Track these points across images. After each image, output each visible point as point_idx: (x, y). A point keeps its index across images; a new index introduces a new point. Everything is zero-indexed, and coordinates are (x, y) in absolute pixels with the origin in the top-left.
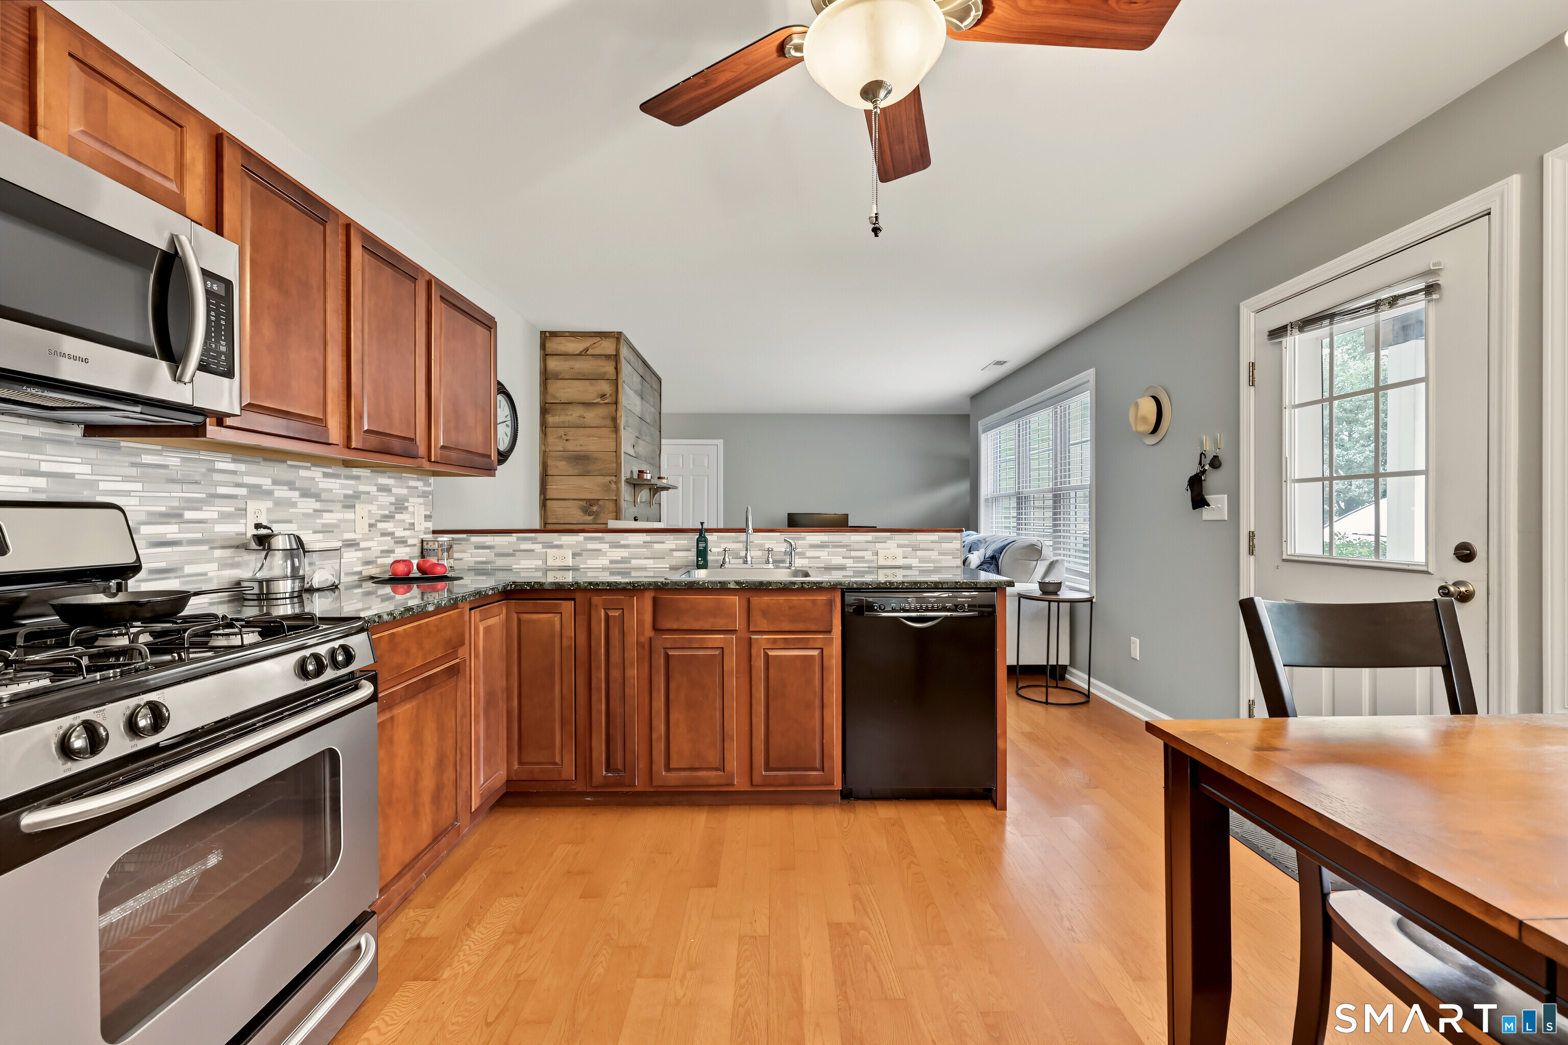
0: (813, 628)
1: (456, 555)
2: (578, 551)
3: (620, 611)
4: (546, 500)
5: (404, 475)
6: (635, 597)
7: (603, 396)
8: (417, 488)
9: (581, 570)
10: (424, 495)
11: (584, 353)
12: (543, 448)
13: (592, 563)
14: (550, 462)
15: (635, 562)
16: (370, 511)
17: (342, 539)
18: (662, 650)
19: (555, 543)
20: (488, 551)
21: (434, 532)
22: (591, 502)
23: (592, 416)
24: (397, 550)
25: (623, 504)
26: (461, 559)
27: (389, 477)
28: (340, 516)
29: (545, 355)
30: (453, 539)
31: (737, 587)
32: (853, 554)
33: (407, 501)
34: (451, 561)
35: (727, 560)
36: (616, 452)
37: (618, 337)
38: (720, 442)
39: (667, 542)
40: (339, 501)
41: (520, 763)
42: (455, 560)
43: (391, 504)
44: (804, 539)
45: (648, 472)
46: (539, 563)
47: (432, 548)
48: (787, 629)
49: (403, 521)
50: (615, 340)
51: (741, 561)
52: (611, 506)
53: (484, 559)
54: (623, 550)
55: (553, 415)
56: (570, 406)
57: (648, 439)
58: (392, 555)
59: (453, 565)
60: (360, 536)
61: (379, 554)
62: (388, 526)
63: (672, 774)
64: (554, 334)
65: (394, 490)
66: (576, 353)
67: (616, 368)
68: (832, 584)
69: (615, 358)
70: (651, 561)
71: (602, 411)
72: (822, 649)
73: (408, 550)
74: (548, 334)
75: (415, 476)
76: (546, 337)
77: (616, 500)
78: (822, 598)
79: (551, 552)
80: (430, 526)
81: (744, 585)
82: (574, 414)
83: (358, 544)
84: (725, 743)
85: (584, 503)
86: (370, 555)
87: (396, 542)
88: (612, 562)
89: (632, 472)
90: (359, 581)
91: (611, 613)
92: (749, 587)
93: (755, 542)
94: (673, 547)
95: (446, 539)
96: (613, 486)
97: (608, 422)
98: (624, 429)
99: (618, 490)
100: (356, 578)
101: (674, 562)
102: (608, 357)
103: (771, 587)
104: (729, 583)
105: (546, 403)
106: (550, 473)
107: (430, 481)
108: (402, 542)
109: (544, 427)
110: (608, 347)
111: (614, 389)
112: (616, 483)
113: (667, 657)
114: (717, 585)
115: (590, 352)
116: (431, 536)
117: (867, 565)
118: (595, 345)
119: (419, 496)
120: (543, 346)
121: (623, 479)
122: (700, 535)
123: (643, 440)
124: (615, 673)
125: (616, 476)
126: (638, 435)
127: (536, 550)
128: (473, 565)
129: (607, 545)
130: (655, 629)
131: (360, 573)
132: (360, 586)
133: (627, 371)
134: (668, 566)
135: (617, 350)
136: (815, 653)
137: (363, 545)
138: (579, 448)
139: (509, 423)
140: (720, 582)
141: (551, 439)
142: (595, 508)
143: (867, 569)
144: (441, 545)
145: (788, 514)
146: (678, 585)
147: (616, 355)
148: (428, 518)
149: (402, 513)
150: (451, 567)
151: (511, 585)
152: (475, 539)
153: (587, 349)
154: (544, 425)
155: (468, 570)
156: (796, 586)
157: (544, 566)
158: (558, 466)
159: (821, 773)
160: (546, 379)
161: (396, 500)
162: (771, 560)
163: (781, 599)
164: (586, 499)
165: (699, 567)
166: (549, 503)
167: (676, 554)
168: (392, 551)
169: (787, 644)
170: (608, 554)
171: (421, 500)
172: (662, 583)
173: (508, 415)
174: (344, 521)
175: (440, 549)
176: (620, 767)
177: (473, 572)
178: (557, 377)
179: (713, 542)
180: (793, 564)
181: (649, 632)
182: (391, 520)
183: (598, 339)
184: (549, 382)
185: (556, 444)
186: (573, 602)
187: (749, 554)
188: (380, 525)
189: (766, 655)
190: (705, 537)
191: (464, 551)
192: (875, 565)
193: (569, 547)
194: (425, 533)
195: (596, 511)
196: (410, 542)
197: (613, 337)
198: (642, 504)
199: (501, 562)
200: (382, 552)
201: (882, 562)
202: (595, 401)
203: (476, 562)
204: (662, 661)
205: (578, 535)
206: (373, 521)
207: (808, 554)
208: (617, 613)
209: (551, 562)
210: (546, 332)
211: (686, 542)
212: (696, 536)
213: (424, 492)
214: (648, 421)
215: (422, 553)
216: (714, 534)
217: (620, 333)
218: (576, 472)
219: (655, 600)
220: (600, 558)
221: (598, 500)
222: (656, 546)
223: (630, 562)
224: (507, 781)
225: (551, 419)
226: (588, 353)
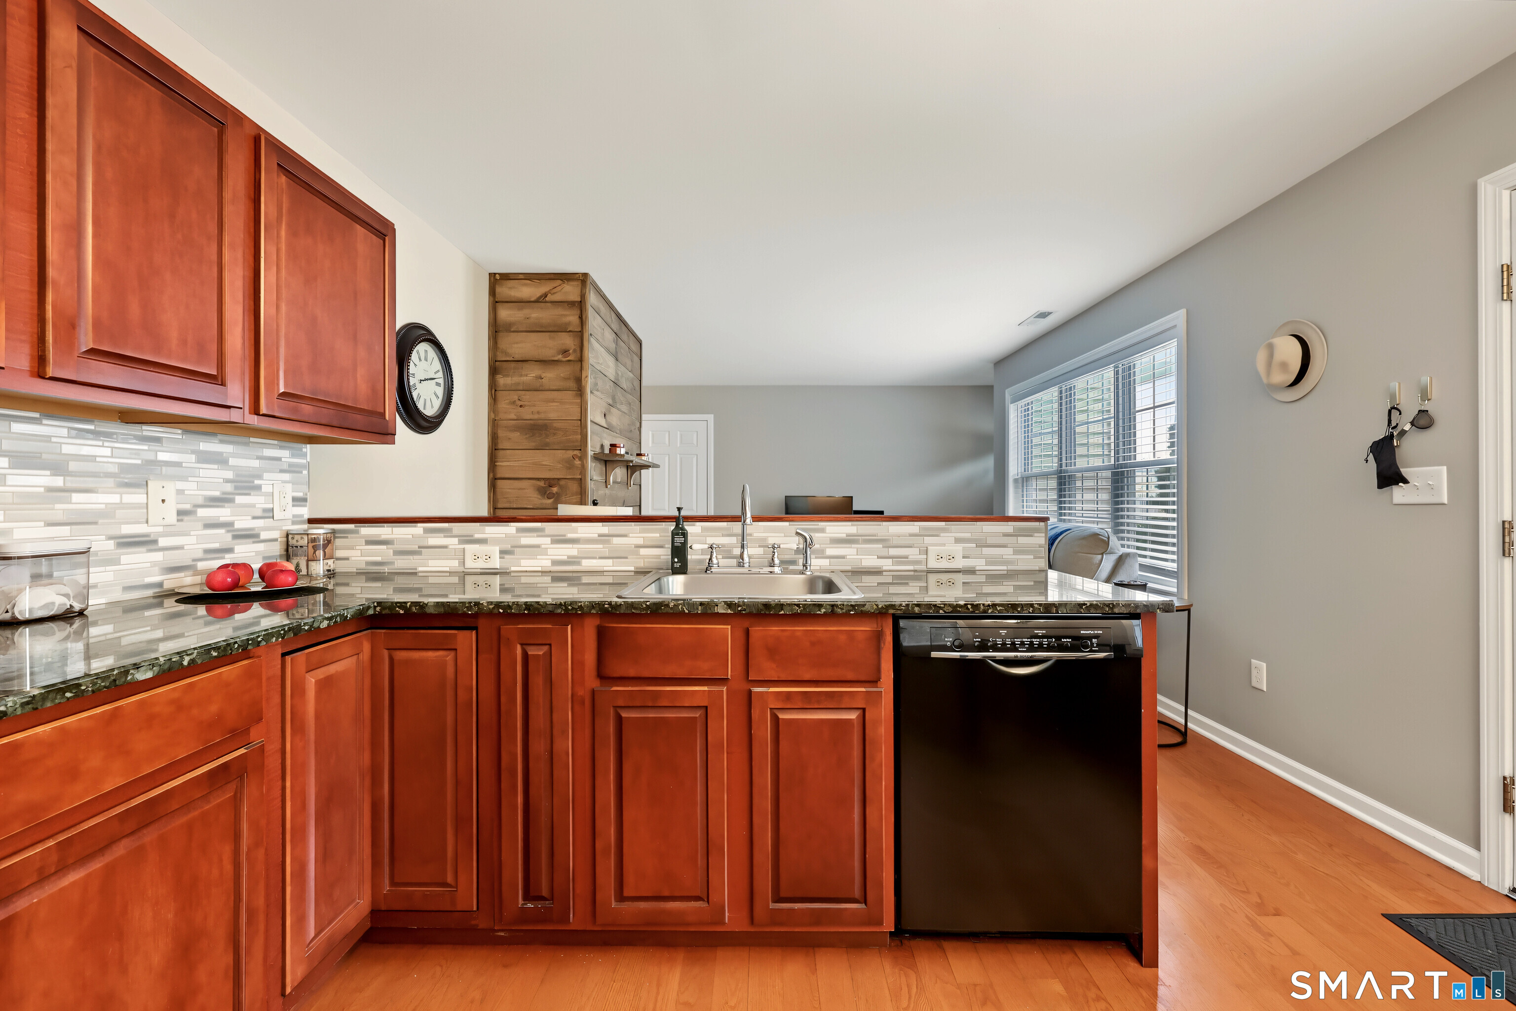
0: (850, 676)
1: (339, 553)
2: (508, 547)
3: (546, 648)
4: (495, 479)
5: (252, 439)
6: (569, 627)
7: (565, 352)
8: (279, 459)
9: (513, 574)
10: (292, 469)
11: (541, 300)
12: (493, 416)
13: (527, 564)
14: (501, 433)
15: (587, 564)
16: (180, 492)
17: (114, 532)
18: (612, 711)
19: (477, 536)
20: (384, 547)
21: (311, 521)
22: (551, 482)
23: (550, 376)
24: (237, 549)
25: (590, 485)
26: (347, 559)
27: (222, 442)
28: (114, 498)
29: (495, 302)
30: (334, 532)
31: (729, 611)
32: (893, 552)
33: (260, 477)
34: (330, 562)
35: (715, 561)
36: (580, 420)
37: (583, 279)
38: (710, 417)
39: (631, 535)
40: (108, 475)
41: (393, 883)
42: (338, 559)
43: (227, 481)
44: (822, 530)
45: (622, 446)
46: (454, 564)
47: (300, 543)
48: (807, 677)
49: (253, 506)
50: (579, 283)
51: (734, 562)
52: (574, 487)
53: (379, 559)
54: (570, 546)
55: (505, 376)
56: (525, 365)
57: (624, 408)
58: (227, 556)
59: (332, 568)
60: (160, 529)
61: (200, 555)
62: (223, 513)
63: (626, 906)
64: (506, 277)
65: (232, 461)
66: (532, 299)
67: (581, 318)
68: (880, 606)
69: (580, 305)
70: (610, 562)
71: (563, 371)
72: (864, 710)
73: (261, 547)
74: (498, 277)
75: (276, 442)
76: (497, 280)
77: (581, 479)
78: (864, 628)
79: (469, 548)
80: (305, 512)
81: (739, 609)
82: (530, 374)
83: (155, 542)
84: (710, 859)
85: (542, 484)
86: (176, 558)
87: (235, 537)
88: (554, 563)
89: (602, 446)
90: (154, 597)
91: (532, 651)
92: (748, 611)
93: (755, 535)
94: (640, 542)
95: (321, 531)
96: (577, 462)
97: (572, 384)
98: (591, 392)
99: (583, 469)
100: (150, 592)
101: (641, 564)
102: (571, 304)
103: (782, 612)
104: (717, 606)
105: (496, 361)
106: (500, 446)
107: (304, 450)
108: (250, 536)
109: (493, 391)
110: (570, 291)
111: (577, 341)
112: (580, 458)
113: (619, 720)
114: (698, 609)
115: (550, 298)
116: (306, 526)
117: (911, 568)
118: (555, 290)
119: (282, 471)
120: (492, 292)
121: (590, 453)
122: (677, 525)
123: (618, 409)
124: (538, 747)
125: (580, 450)
126: (610, 402)
127: (450, 547)
128: (363, 566)
129: (548, 540)
130: (602, 676)
131: (161, 585)
132: (160, 605)
133: (594, 323)
134: (632, 569)
135: (583, 296)
136: (853, 716)
137: (163, 542)
138: (536, 416)
139: (441, 381)
140: (701, 604)
141: (503, 405)
142: (555, 490)
143: (912, 573)
144: (314, 540)
145: (786, 496)
146: (635, 608)
147: (581, 301)
148: (299, 501)
149: (249, 494)
150: (329, 571)
151: (375, 607)
152: (367, 531)
153: (546, 295)
154: (494, 388)
155: (357, 573)
156: (823, 610)
157: (461, 569)
158: (510, 438)
159: (863, 906)
160: (496, 332)
161: (237, 475)
162: (777, 561)
163: (800, 629)
164: (544, 479)
165: (675, 572)
166: (500, 483)
167: (643, 551)
168: (230, 550)
169: (809, 702)
170: (550, 552)
171: (287, 476)
172: (610, 604)
173: (438, 371)
174: (122, 506)
175: (311, 545)
176: (545, 893)
177: (364, 577)
178: (509, 328)
179: (697, 535)
180: (809, 567)
181: (591, 681)
182: (226, 505)
183: (559, 282)
184: (500, 334)
185: (508, 412)
186: (474, 632)
187: (745, 553)
188: (201, 512)
189: (776, 720)
190: (683, 529)
191: (352, 548)
192: (923, 567)
193: (496, 541)
194: (294, 523)
195: (557, 493)
196: (264, 535)
197: (577, 280)
198: (616, 485)
199: (402, 563)
200: (207, 551)
201: (933, 564)
202: (556, 359)
203: (368, 563)
204: (612, 728)
205: (508, 526)
206: (187, 507)
207: (830, 552)
208: (540, 651)
209: (470, 564)
210: (495, 274)
211: (658, 535)
212: (672, 526)
213: (291, 465)
214: (625, 387)
215: (287, 550)
216: (698, 524)
217: (586, 275)
218: (532, 445)
219: (602, 634)
220: (539, 557)
221: (559, 479)
222: (616, 540)
223: (579, 563)
224: (372, 910)
225: (501, 380)
226: (547, 299)
